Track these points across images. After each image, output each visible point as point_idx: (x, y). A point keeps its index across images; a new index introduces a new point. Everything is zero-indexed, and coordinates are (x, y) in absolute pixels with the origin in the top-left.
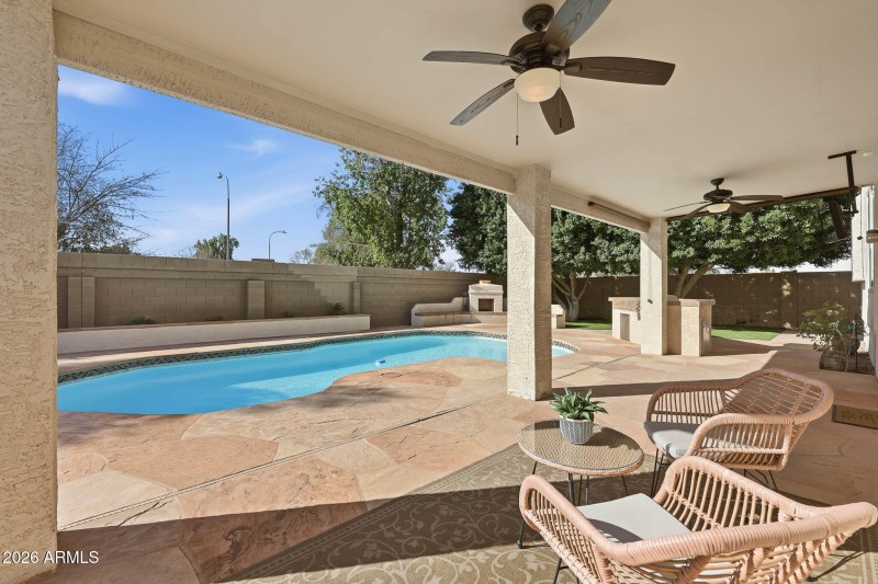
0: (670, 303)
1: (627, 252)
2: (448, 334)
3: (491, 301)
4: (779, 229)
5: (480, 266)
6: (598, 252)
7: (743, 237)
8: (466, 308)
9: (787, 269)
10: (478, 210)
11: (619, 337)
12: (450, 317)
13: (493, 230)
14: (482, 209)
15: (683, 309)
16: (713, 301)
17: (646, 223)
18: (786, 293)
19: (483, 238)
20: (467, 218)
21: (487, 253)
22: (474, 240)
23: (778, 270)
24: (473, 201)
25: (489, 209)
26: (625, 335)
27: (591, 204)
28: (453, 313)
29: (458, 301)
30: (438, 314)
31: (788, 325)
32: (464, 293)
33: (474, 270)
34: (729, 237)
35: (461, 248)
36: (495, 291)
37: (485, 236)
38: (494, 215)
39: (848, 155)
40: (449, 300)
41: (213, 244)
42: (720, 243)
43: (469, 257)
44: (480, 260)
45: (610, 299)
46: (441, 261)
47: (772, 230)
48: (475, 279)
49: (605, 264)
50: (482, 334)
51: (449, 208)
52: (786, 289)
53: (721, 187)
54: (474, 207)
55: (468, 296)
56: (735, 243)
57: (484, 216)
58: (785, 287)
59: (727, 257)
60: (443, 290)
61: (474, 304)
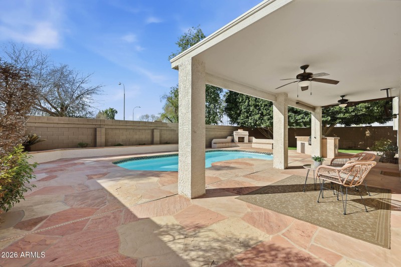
0: (323, 139)
1: (302, 118)
2: (229, 151)
3: (243, 138)
4: (364, 110)
5: (238, 123)
6: (290, 118)
7: (350, 113)
8: (233, 141)
9: (368, 125)
10: (238, 100)
11: (300, 152)
12: (227, 144)
13: (245, 109)
14: (239, 100)
15: (328, 140)
16: (339, 138)
17: (314, 108)
18: (368, 135)
19: (240, 112)
20: (233, 103)
21: (242, 118)
22: (236, 113)
23: (364, 125)
24: (235, 96)
25: (242, 100)
26: (303, 151)
27: (297, 103)
28: (228, 143)
29: (229, 138)
30: (223, 143)
31: (368, 148)
32: (231, 135)
33: (236, 125)
34: (344, 113)
35: (230, 116)
36: (245, 134)
37: (241, 111)
38: (245, 102)
39: (387, 89)
40: (226, 138)
41: (106, 112)
42: (341, 115)
43: (234, 119)
44: (239, 121)
45: (296, 137)
46: (221, 121)
47: (362, 110)
48: (236, 129)
49: (293, 123)
50: (243, 151)
51: (224, 99)
52: (368, 133)
53: (344, 98)
54: (236, 99)
55: (233, 136)
56: (347, 115)
57: (240, 102)
58: (367, 132)
59: (343, 121)
60: (224, 133)
61: (236, 139)
